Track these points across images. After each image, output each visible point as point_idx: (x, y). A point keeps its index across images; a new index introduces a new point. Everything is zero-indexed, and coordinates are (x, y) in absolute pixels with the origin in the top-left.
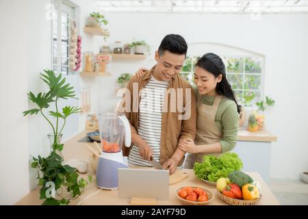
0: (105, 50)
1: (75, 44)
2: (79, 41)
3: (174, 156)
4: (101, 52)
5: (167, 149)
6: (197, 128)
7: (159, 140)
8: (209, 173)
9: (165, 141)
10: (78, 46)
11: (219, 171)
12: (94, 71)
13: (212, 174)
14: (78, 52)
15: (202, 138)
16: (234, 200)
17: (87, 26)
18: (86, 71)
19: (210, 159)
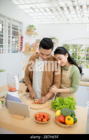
0: (38, 41)
1: (20, 39)
2: (22, 38)
3: (47, 95)
4: (36, 42)
5: (44, 92)
6: (61, 82)
7: (41, 87)
8: (57, 106)
9: (43, 88)
10: (21, 40)
11: (61, 106)
12: (30, 51)
13: (58, 107)
14: (22, 43)
15: (63, 87)
16: (59, 123)
17: (27, 31)
18: (26, 51)
19: (59, 99)
